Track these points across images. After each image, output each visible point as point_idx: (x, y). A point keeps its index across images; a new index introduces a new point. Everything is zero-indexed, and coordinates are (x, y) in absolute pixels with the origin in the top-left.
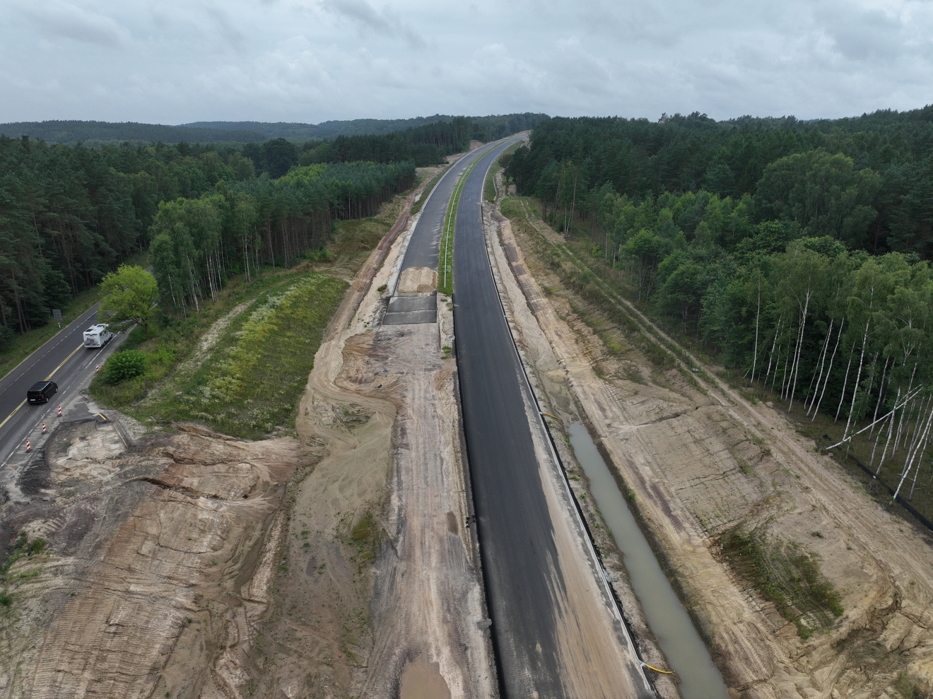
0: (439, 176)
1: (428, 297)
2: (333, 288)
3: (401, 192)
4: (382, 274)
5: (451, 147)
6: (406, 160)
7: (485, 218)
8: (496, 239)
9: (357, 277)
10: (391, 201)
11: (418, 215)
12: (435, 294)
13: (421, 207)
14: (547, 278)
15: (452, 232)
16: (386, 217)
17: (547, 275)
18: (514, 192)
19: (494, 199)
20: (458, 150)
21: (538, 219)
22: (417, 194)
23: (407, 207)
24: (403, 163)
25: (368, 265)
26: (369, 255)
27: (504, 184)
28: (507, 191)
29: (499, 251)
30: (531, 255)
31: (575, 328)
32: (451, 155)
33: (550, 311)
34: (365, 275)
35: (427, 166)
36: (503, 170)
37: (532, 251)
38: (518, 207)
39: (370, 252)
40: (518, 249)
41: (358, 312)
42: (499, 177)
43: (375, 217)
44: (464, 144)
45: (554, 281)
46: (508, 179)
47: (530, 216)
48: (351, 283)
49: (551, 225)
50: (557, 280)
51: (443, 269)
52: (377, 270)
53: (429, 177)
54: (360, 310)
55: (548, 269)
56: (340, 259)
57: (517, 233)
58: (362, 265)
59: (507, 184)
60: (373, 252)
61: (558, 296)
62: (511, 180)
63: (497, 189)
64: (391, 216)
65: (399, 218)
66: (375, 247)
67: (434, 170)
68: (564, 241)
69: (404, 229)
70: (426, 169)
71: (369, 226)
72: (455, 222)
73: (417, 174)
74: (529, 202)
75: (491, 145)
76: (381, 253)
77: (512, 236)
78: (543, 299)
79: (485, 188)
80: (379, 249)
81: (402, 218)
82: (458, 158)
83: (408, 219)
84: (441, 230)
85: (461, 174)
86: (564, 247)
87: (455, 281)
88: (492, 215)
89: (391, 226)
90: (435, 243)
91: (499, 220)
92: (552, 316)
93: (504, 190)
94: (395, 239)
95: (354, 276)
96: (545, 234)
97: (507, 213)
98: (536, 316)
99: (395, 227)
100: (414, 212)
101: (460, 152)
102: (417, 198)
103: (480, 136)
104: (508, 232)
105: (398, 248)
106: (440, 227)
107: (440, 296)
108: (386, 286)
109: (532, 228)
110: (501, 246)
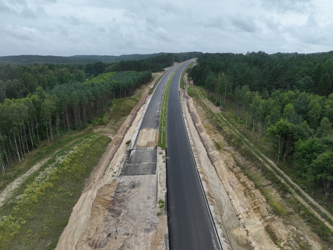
0: (162, 77)
1: (152, 150)
2: (101, 144)
3: (146, 83)
4: (130, 131)
5: (166, 65)
6: (148, 70)
7: (181, 97)
8: (187, 109)
9: (117, 134)
10: (141, 88)
11: (152, 95)
12: (156, 148)
13: (153, 91)
14: (216, 136)
15: (166, 105)
16: (137, 96)
17: (215, 133)
18: (192, 84)
19: (184, 87)
20: (169, 66)
21: (206, 98)
22: (152, 85)
23: (147, 91)
24: (147, 72)
25: (124, 125)
26: (126, 119)
27: (188, 80)
28: (189, 83)
29: (189, 116)
30: (205, 119)
31: (242, 180)
32: (166, 67)
33: (222, 162)
34: (121, 133)
35: (157, 72)
36: (187, 74)
37: (205, 117)
38: (195, 92)
39: (126, 117)
40: (198, 115)
41: (112, 162)
42: (186, 77)
43: (132, 97)
44: (171, 63)
45: (220, 138)
46: (189, 78)
47: (201, 96)
48: (112, 138)
49: (212, 102)
50: (222, 138)
51: (161, 129)
52: (128, 129)
53: (157, 77)
54: (113, 160)
55: (215, 129)
56: (110, 122)
57: (196, 105)
58: (121, 125)
59: (189, 80)
60: (128, 117)
61: (225, 150)
62: (191, 78)
63: (185, 82)
64: (140, 96)
65: (143, 97)
66: (129, 114)
67: (159, 74)
68: (220, 112)
69: (144, 103)
70: (156, 73)
71: (128, 102)
72: (168, 100)
73: (152, 76)
74: (200, 89)
75: (182, 64)
76: (132, 117)
77: (194, 107)
78: (216, 152)
79: (180, 82)
80: (131, 115)
81: (144, 97)
82: (169, 69)
83: (147, 97)
84: (161, 104)
85: (170, 76)
86: (221, 115)
87: (167, 138)
88: (184, 95)
89: (138, 102)
90: (158, 112)
91: (188, 98)
92: (224, 166)
93: (188, 83)
94: (139, 109)
95: (115, 133)
96: (210, 107)
97: (191, 95)
98: (214, 166)
99: (141, 102)
100: (150, 93)
101: (170, 66)
102: (152, 87)
103: (177, 60)
104: (192, 105)
105: (140, 114)
106: (161, 102)
107: (159, 149)
108: (130, 141)
109: (203, 103)
110: (189, 113)
